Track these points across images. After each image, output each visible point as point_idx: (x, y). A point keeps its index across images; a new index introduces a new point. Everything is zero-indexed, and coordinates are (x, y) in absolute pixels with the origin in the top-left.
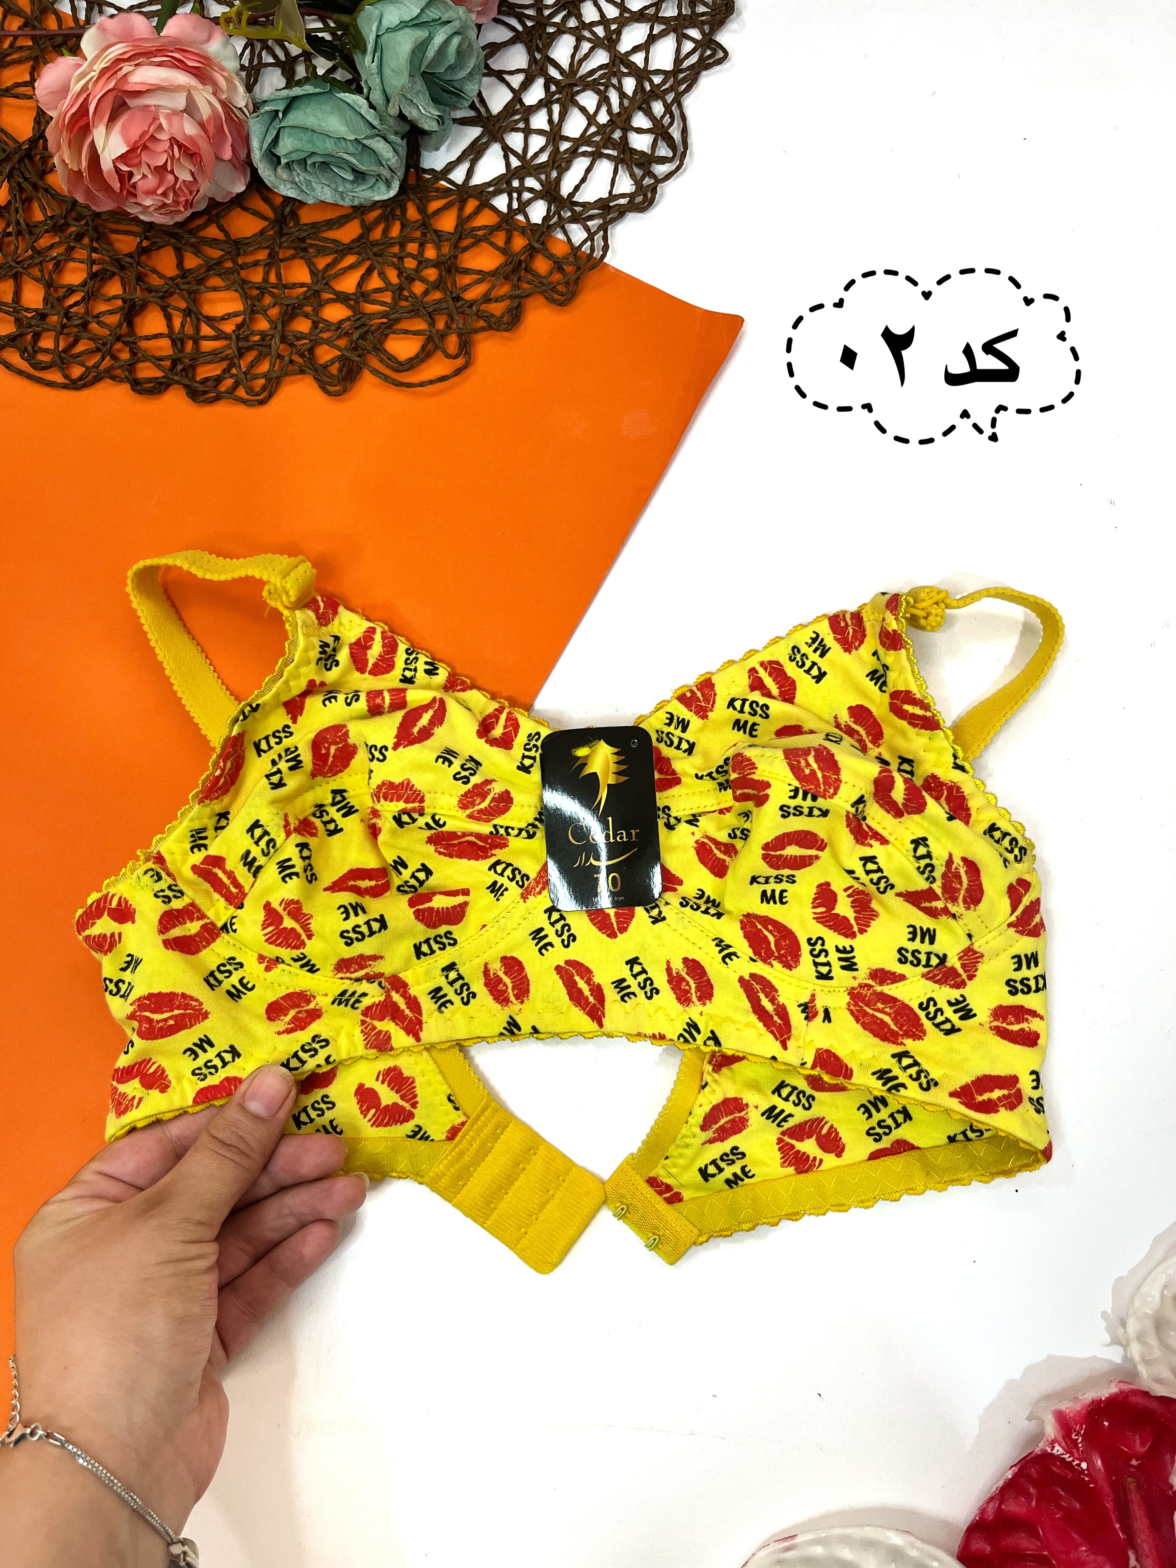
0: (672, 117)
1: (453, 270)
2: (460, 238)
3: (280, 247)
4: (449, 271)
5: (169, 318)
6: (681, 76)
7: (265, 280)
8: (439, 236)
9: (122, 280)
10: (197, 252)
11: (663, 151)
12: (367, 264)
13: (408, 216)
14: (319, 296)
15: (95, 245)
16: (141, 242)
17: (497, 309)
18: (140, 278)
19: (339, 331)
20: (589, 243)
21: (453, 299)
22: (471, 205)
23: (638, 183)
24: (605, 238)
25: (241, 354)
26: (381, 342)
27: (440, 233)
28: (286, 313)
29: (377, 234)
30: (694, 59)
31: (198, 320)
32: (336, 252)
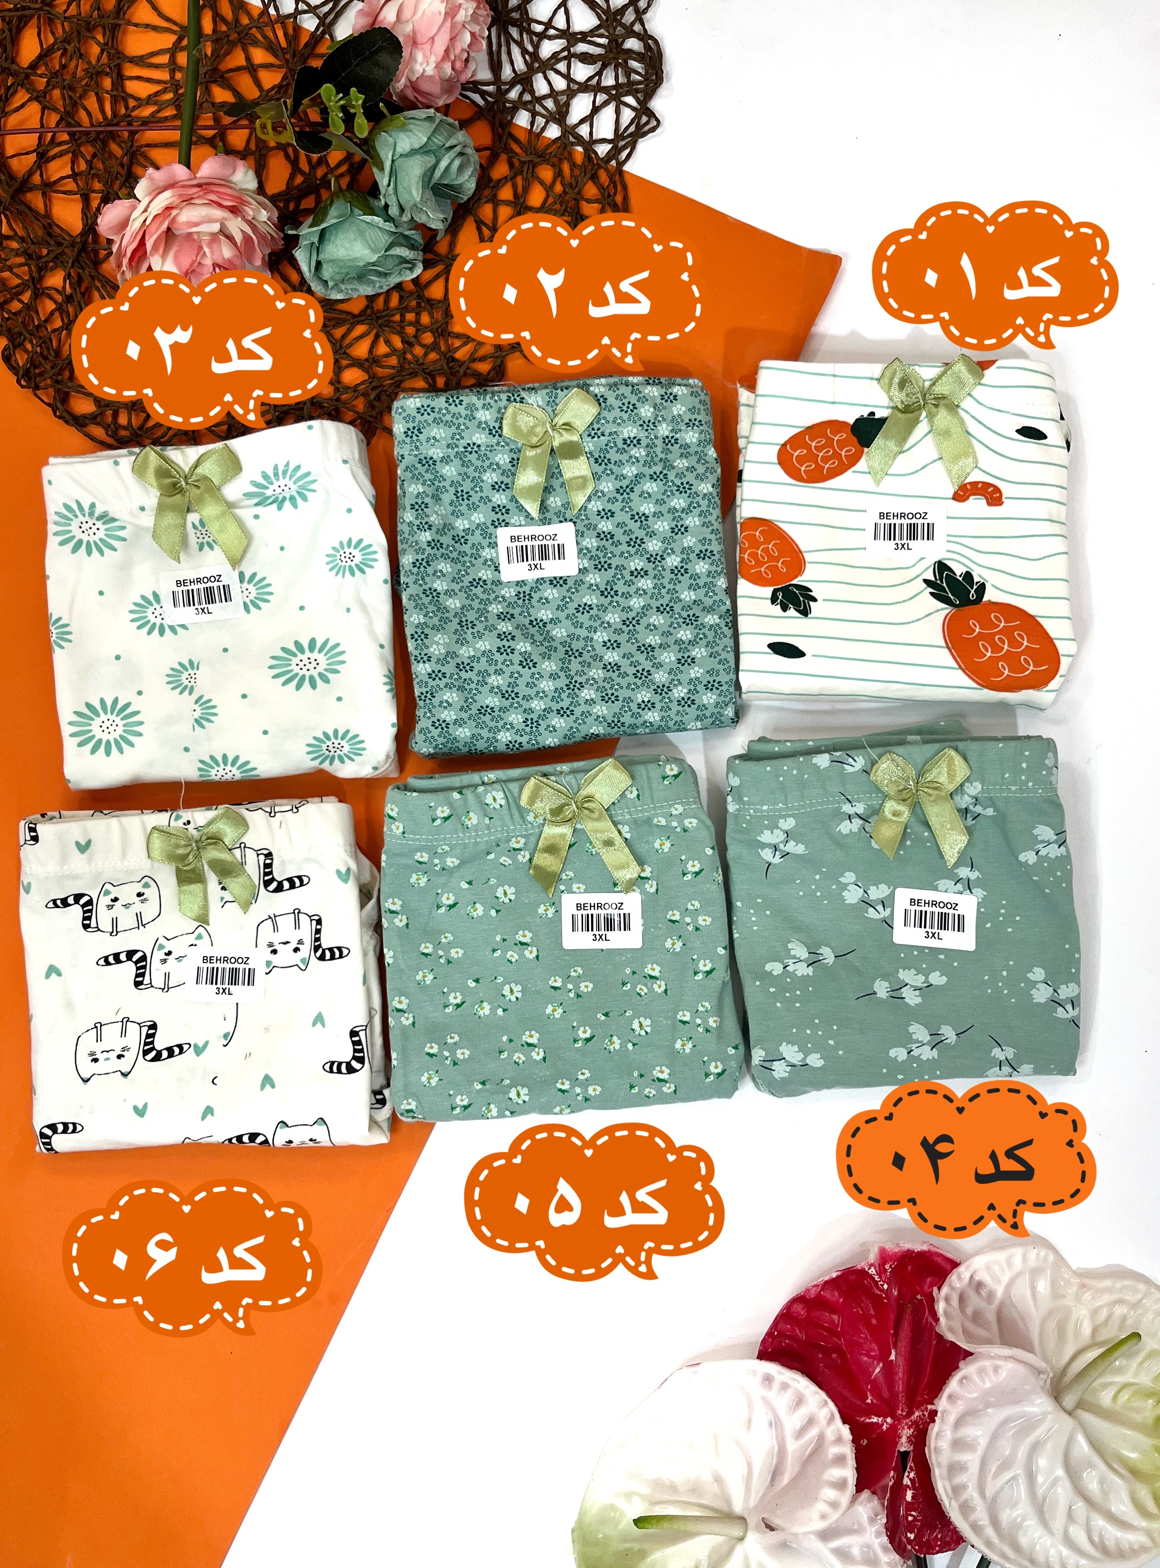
0: (615, 187)
1: (445, 334)
4: (441, 335)
6: (622, 143)
8: (432, 305)
12: (375, 331)
21: (447, 359)
27: (431, 302)
30: (632, 129)
32: (349, 323)
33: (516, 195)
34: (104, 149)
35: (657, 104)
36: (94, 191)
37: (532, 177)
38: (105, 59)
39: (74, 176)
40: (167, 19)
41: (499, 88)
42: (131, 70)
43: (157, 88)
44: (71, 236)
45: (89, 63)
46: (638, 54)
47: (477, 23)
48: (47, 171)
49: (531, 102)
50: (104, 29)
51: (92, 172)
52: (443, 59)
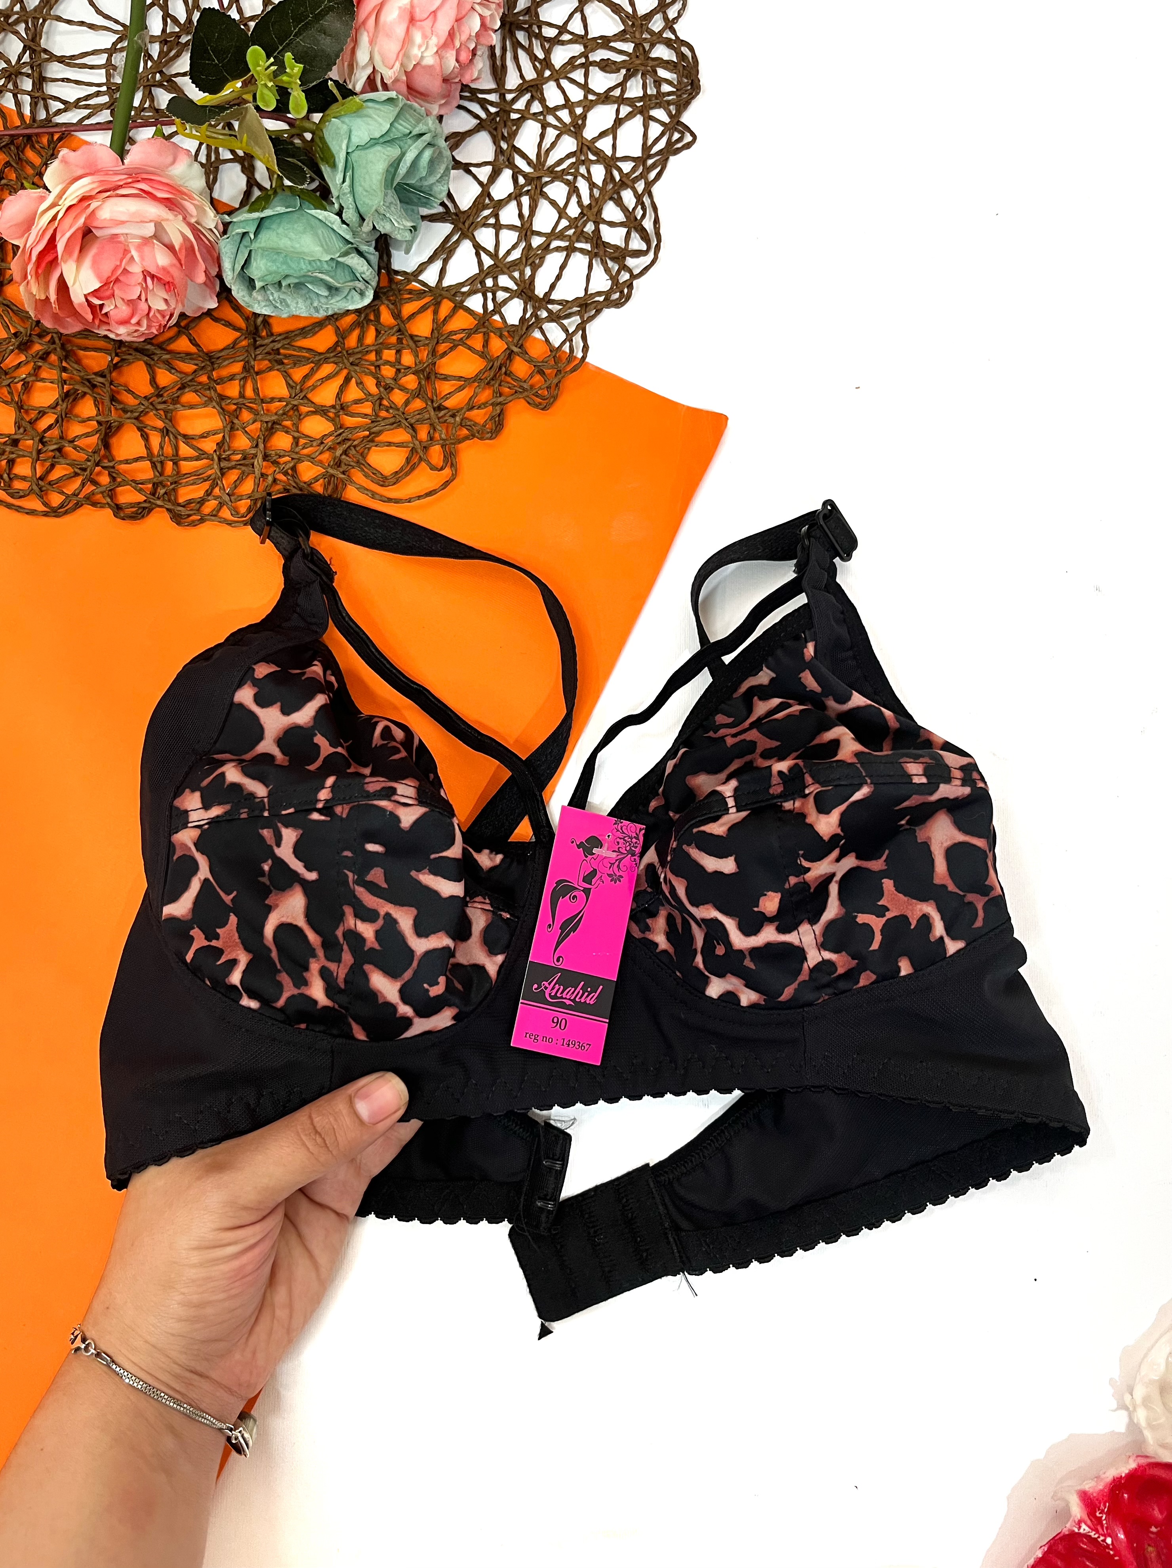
0: (644, 209)
1: (433, 377)
2: (438, 342)
3: (255, 360)
4: (428, 378)
5: (146, 438)
6: (650, 162)
7: (242, 395)
8: (415, 342)
9: (95, 401)
10: (171, 368)
11: (636, 243)
12: (345, 372)
13: (382, 320)
14: (297, 410)
15: (64, 364)
16: (112, 360)
17: (479, 416)
18: (113, 399)
19: (322, 446)
20: (568, 344)
21: (434, 409)
22: (446, 307)
23: (614, 279)
24: (584, 338)
25: (223, 472)
26: (364, 456)
27: (416, 339)
28: (266, 430)
29: (352, 341)
30: (662, 144)
31: (176, 438)
32: (312, 362)
33: (521, 215)
35: (691, 117)
37: (541, 197)
38: (26, 57)
40: (107, 17)
41: (503, 97)
42: (55, 70)
43: (89, 91)
45: (8, 62)
46: (670, 62)
49: (541, 113)
52: (446, 43)
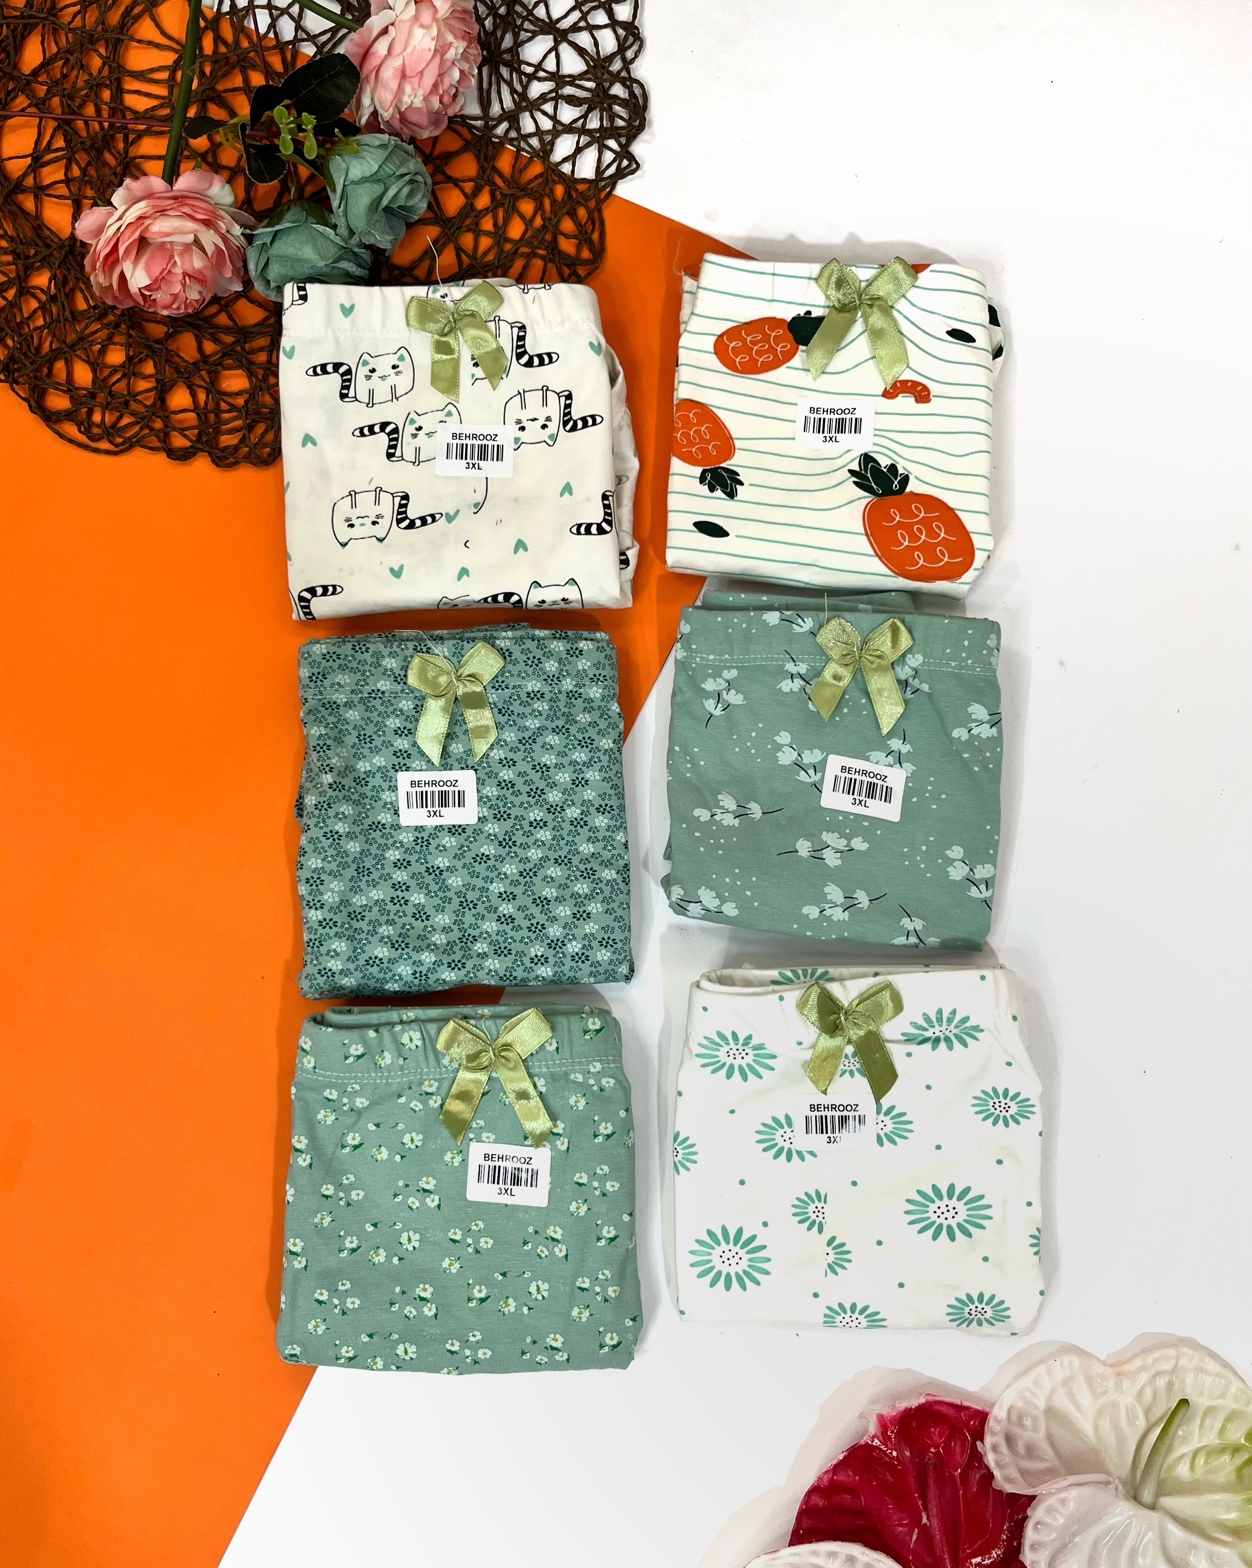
0: (594, 224)
5: (193, 395)
6: (602, 185)
9: (155, 363)
10: (215, 340)
11: (586, 254)
15: (131, 332)
16: (167, 331)
18: (168, 362)
25: (251, 427)
30: (612, 170)
31: (218, 396)
33: (495, 225)
34: (98, 158)
35: (638, 148)
36: (86, 198)
37: (512, 210)
38: (106, 72)
39: (67, 181)
40: (170, 38)
41: (487, 123)
42: (130, 84)
43: (154, 103)
44: (60, 239)
45: (91, 74)
46: (624, 100)
47: (468, 61)
48: (40, 174)
49: (516, 139)
50: (107, 42)
51: (86, 178)
52: (431, 93)
